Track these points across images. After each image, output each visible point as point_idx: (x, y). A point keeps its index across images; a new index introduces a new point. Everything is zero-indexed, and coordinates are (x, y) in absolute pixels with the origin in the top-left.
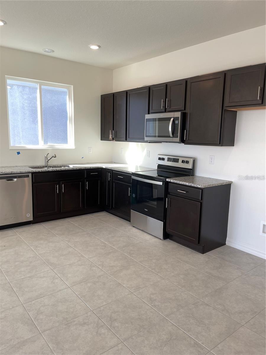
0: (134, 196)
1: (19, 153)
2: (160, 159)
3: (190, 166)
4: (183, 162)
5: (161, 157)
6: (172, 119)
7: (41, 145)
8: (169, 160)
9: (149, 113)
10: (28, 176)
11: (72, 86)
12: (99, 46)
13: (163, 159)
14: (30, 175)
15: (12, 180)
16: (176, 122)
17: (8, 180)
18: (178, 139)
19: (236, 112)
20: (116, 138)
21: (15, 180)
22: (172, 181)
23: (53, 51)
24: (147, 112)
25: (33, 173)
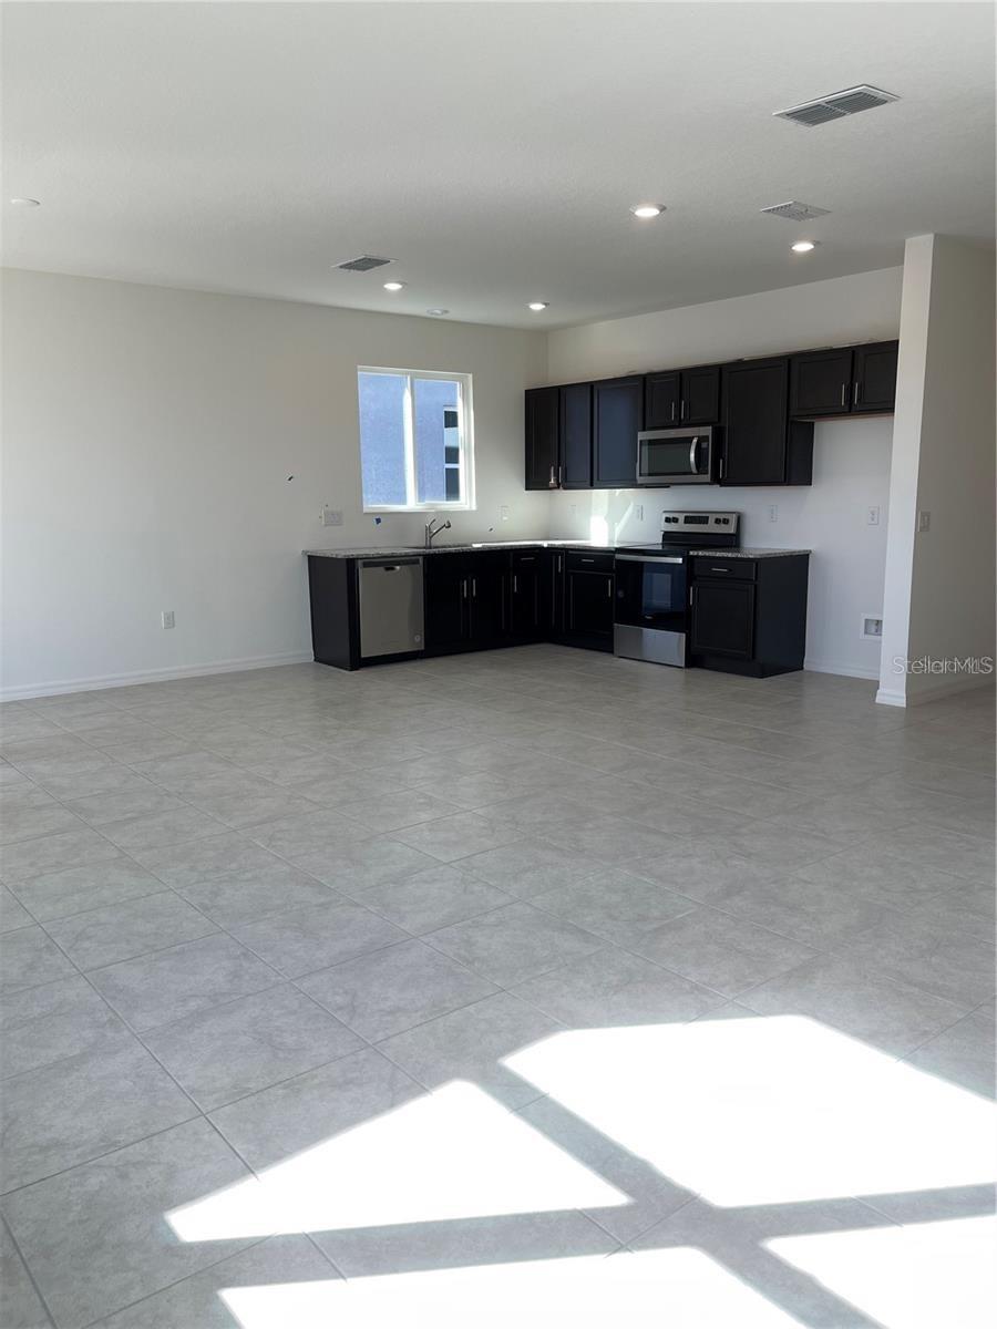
0: (621, 594)
1: (378, 521)
2: (668, 520)
3: (731, 529)
4: (718, 521)
5: (671, 516)
6: (695, 440)
7: (412, 503)
8: (688, 520)
9: (644, 430)
10: (417, 562)
11: (471, 376)
12: (546, 304)
13: (675, 520)
14: (421, 559)
15: (393, 569)
16: (704, 445)
17: (387, 569)
18: (707, 478)
19: (813, 423)
20: (567, 483)
21: (398, 568)
22: (700, 553)
23: (446, 312)
24: (640, 425)
25: (426, 557)
